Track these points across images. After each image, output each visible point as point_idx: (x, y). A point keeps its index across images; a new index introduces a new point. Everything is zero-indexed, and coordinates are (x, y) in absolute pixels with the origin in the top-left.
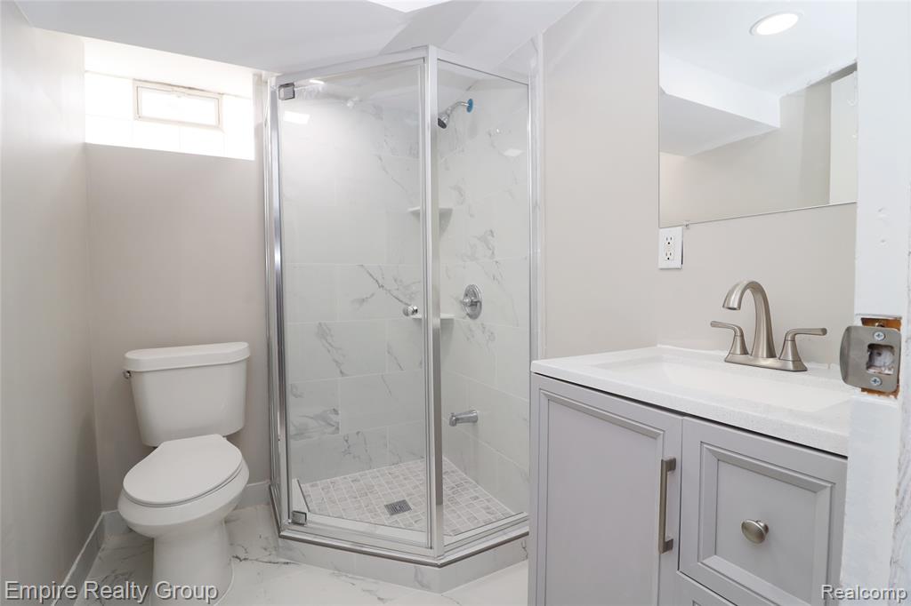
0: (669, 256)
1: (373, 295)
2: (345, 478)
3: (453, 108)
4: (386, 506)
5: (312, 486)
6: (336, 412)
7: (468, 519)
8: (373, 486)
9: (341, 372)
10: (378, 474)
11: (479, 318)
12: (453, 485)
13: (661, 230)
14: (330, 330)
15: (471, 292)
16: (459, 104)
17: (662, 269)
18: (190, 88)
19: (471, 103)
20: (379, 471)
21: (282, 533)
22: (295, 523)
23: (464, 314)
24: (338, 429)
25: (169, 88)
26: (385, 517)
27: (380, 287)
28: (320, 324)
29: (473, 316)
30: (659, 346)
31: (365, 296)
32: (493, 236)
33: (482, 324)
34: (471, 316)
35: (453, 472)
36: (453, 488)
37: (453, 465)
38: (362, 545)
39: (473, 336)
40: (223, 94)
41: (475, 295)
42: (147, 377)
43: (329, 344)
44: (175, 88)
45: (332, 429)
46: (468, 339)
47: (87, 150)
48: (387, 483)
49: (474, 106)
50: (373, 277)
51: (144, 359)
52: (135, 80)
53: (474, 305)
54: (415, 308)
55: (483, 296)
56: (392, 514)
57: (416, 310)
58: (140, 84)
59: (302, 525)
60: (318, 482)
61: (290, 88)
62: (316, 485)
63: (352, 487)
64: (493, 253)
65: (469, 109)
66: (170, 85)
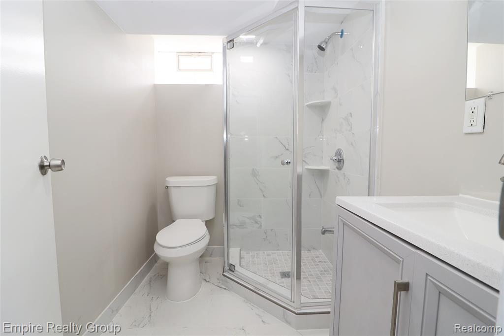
0: (472, 123)
1: (282, 154)
2: (264, 253)
3: (330, 37)
4: (280, 272)
5: (247, 253)
6: (260, 217)
7: (325, 292)
8: (277, 260)
9: (264, 196)
10: (281, 254)
11: (343, 169)
12: (323, 270)
13: (467, 102)
14: (258, 172)
15: (339, 153)
16: (334, 34)
17: (466, 134)
18: (200, 53)
19: (342, 32)
20: (282, 253)
21: (224, 273)
22: (230, 270)
23: (335, 167)
24: (261, 226)
25: (191, 54)
26: (278, 278)
27: (286, 150)
28: (253, 169)
29: (339, 168)
30: (461, 195)
31: (277, 155)
32: (352, 117)
33: (344, 174)
34: (338, 168)
35: (325, 262)
36: (322, 271)
37: (326, 258)
38: (259, 290)
39: (339, 181)
40: (214, 53)
41: (340, 155)
42: (173, 189)
43: (257, 180)
44: (193, 54)
45: (258, 226)
46: (336, 183)
47: (156, 87)
48: (285, 260)
49: (345, 34)
50: (282, 144)
51: (172, 181)
52: (177, 52)
53: (340, 161)
54: (289, 161)
55: (345, 156)
56: (282, 278)
57: (290, 163)
58: (180, 54)
59: (233, 271)
60: (250, 252)
61: (232, 43)
62: (249, 254)
63: (265, 258)
64: (351, 128)
65: (341, 36)
66: (191, 52)
